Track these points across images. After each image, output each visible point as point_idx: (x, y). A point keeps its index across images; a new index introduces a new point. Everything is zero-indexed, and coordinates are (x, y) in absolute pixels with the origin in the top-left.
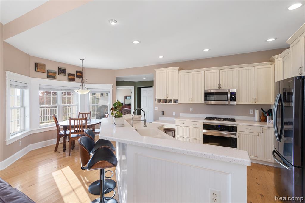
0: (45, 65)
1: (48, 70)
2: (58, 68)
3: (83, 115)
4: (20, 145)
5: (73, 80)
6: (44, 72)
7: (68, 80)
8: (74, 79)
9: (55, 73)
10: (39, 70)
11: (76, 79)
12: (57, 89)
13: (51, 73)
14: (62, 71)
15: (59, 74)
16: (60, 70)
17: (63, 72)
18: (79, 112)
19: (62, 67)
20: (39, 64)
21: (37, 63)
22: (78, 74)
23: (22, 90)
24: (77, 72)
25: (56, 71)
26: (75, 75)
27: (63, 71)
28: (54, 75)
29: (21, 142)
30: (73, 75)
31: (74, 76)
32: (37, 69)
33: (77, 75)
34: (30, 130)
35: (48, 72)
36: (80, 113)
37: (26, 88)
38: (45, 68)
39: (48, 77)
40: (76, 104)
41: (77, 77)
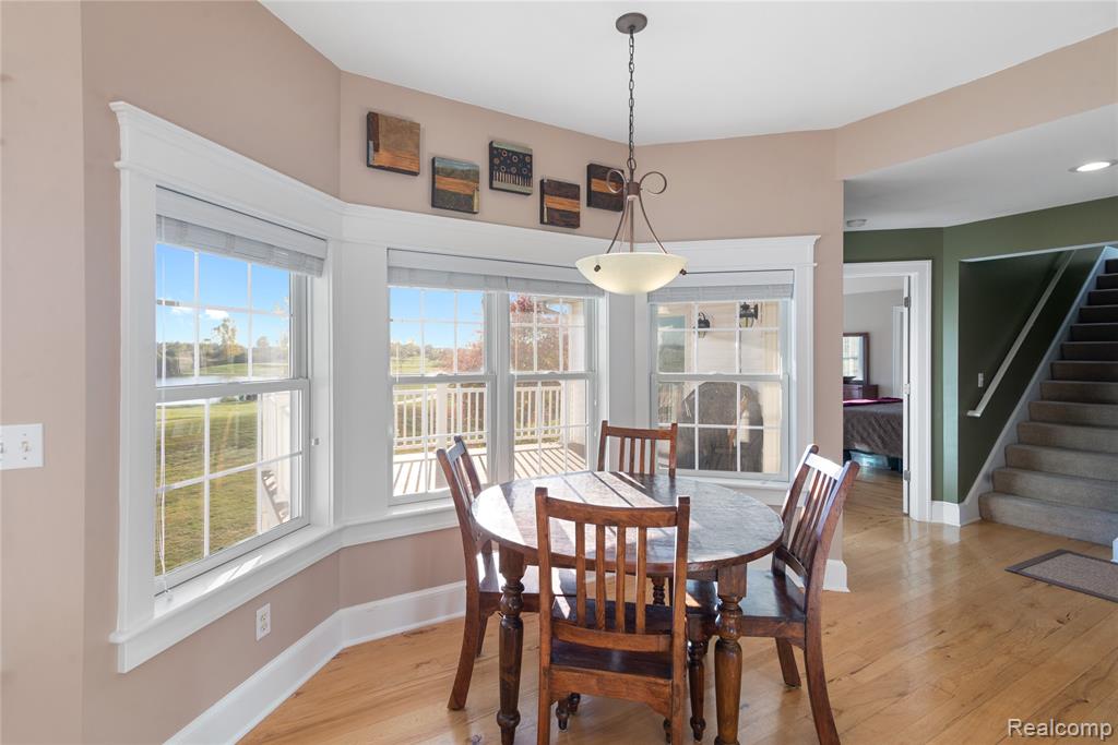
0: (418, 126)
1: (433, 160)
2: (491, 144)
3: (628, 441)
4: (260, 634)
5: (569, 221)
6: (414, 169)
7: (542, 222)
8: (577, 215)
9: (471, 175)
10: (383, 157)
11: (588, 215)
12: (485, 276)
13: (451, 174)
14: (510, 165)
15: (491, 187)
16: (497, 161)
17: (514, 170)
18: (605, 423)
19: (512, 139)
20: (386, 118)
21: (377, 115)
22: (597, 186)
23: (299, 279)
24: (594, 171)
25: (477, 163)
26: (578, 187)
27: (513, 164)
28: (468, 192)
29: (264, 611)
30: (569, 191)
31: (577, 197)
32: (376, 149)
33: (593, 188)
34: (337, 527)
35: (435, 171)
36: (607, 430)
37: (316, 264)
38: (418, 147)
39: (433, 206)
40: (581, 369)
41: (589, 205)
